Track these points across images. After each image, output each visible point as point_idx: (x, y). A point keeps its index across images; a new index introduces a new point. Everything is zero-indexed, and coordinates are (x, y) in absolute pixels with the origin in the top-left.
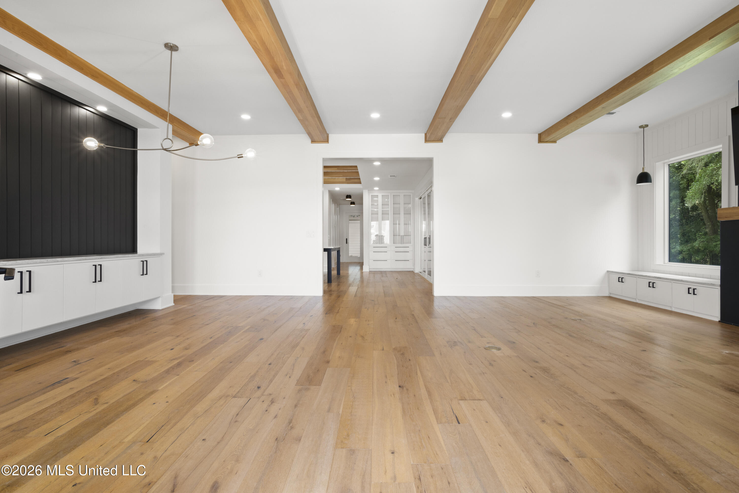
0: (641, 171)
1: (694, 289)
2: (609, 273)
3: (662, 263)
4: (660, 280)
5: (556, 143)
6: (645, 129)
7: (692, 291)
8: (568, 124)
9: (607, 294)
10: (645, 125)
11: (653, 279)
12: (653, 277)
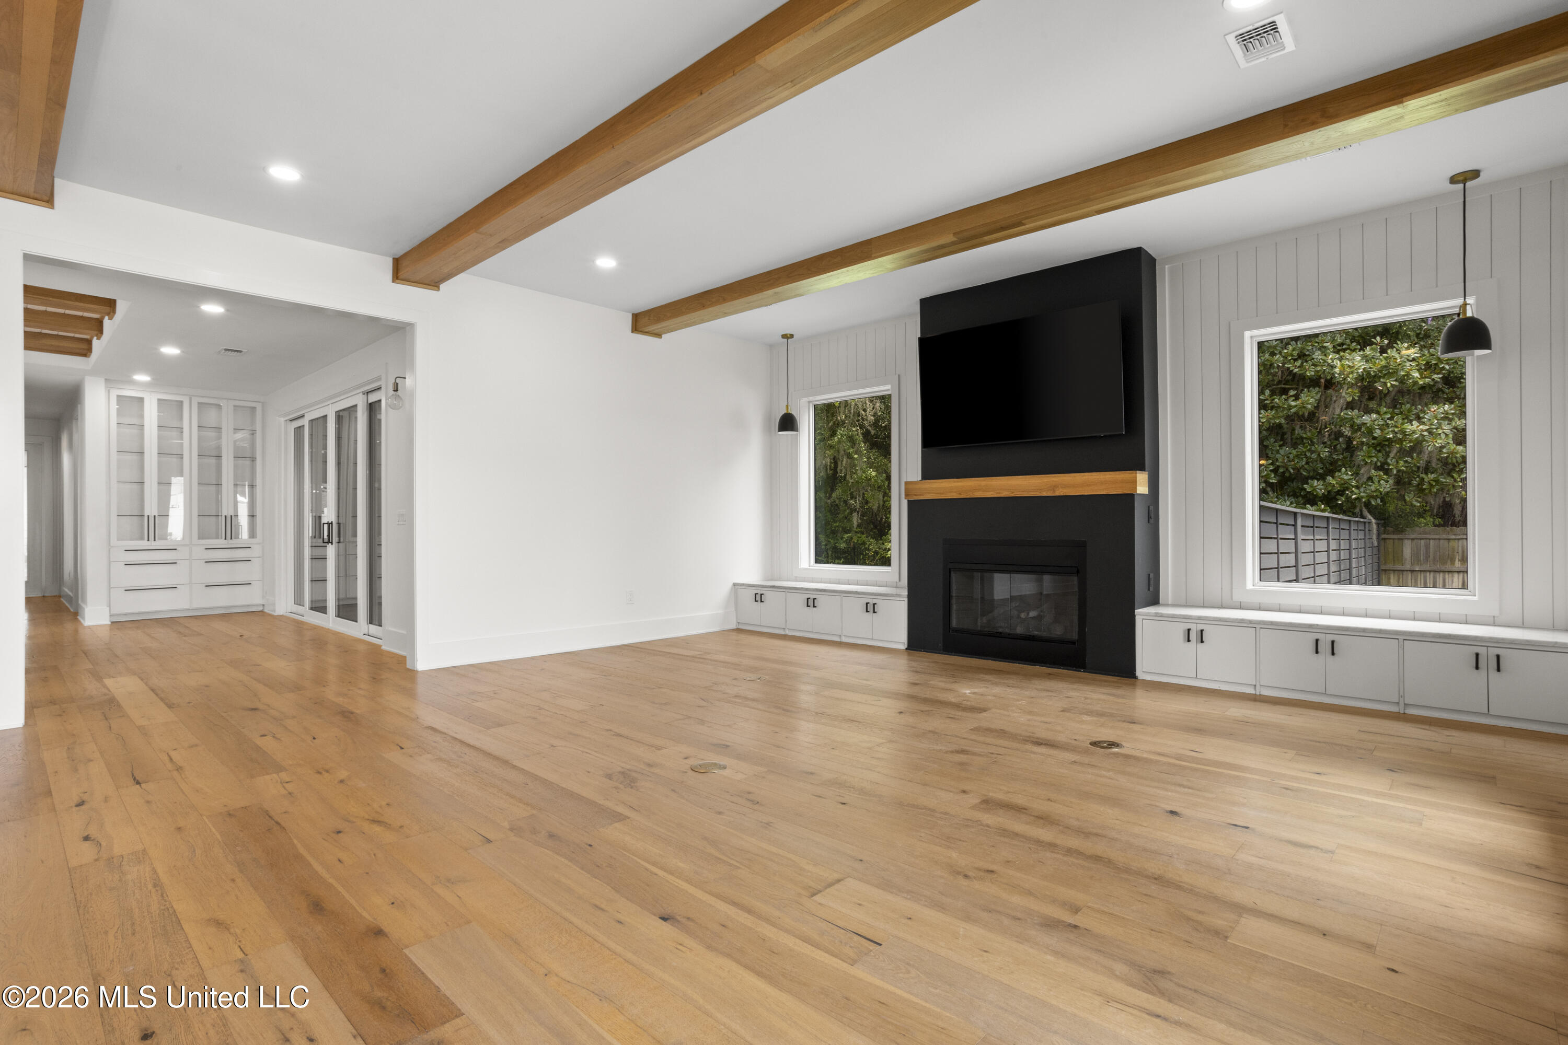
0: (784, 411)
1: (874, 604)
2: (736, 587)
3: (807, 566)
4: (824, 593)
5: (661, 338)
6: (789, 340)
7: (871, 608)
8: (704, 307)
9: (734, 627)
10: (790, 335)
11: (814, 593)
12: (812, 589)
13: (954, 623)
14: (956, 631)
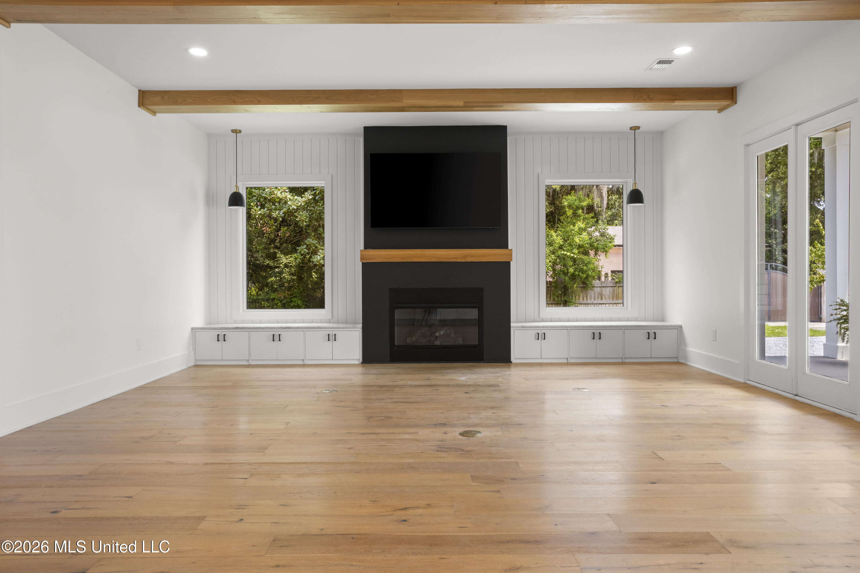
1: (335, 335)
3: (242, 312)
7: (331, 338)
9: (193, 364)
10: (239, 130)
12: (277, 327)
13: (396, 343)
14: (398, 346)
